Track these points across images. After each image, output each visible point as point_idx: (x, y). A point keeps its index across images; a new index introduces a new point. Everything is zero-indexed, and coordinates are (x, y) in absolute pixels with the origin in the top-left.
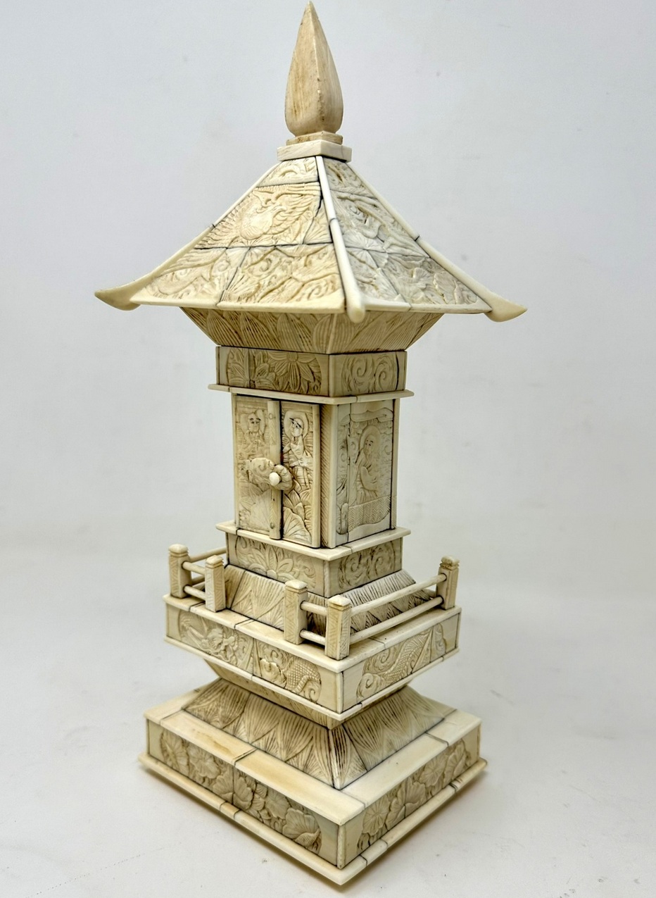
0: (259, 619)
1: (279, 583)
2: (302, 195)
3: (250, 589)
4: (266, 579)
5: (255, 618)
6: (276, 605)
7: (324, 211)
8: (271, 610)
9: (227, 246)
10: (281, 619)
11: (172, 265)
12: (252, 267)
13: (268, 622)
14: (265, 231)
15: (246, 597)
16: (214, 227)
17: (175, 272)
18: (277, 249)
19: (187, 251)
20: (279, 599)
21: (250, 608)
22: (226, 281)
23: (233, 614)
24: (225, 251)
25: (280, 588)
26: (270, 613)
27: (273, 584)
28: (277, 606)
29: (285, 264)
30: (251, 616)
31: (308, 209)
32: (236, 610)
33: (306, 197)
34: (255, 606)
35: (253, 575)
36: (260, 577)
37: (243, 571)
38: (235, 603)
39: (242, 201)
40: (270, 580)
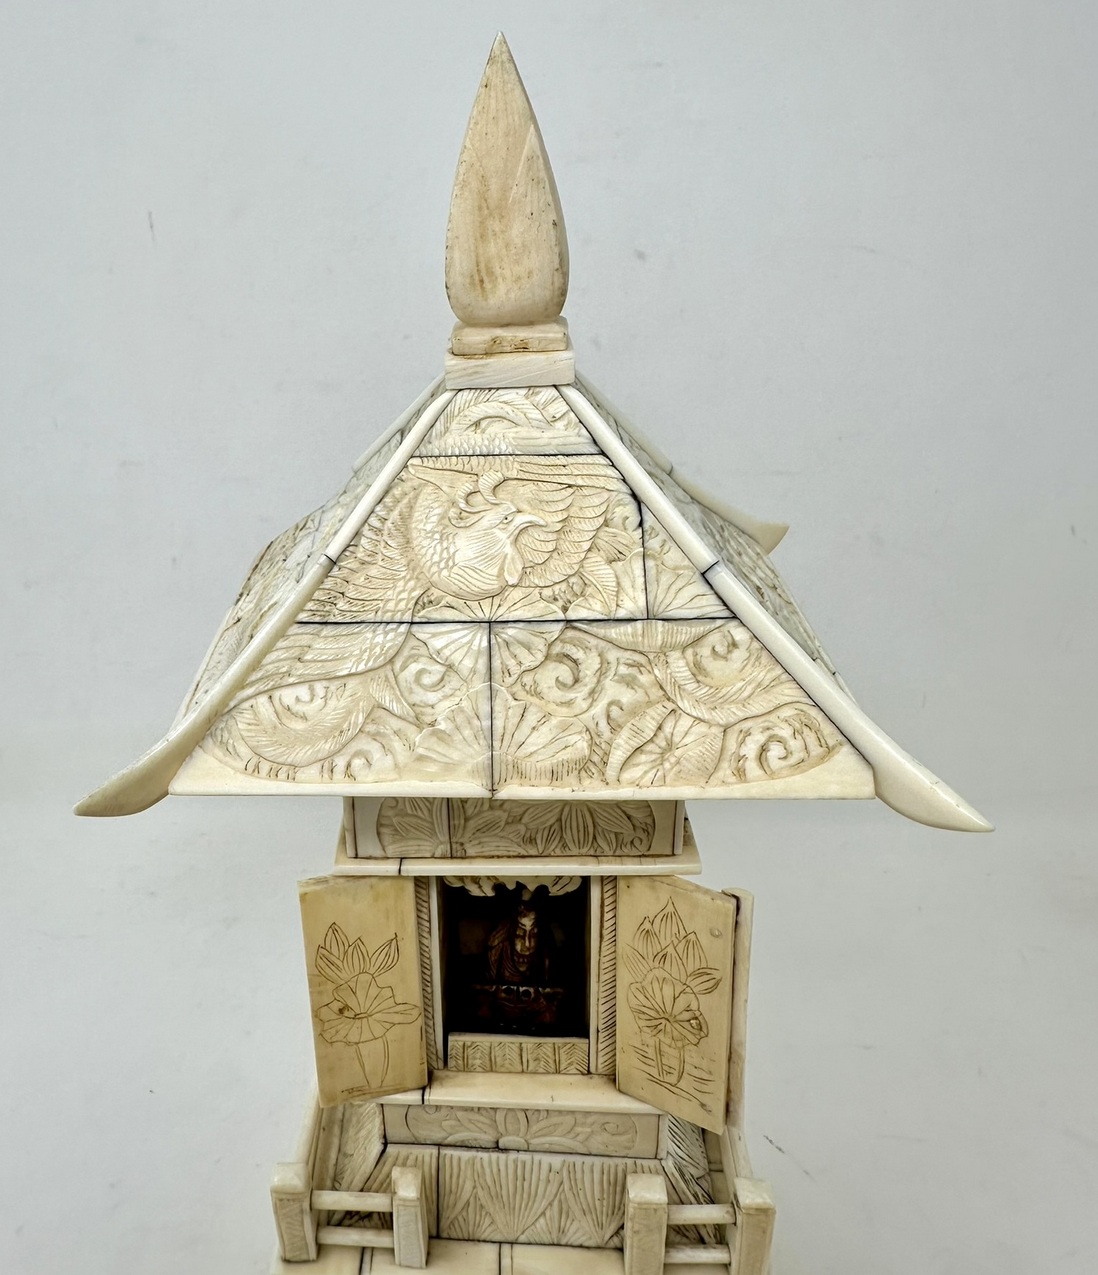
0: (523, 1238)
1: (537, 1157)
2: (570, 486)
3: (469, 1186)
4: (502, 1156)
5: (511, 1238)
6: (551, 1204)
7: (663, 536)
8: (543, 1214)
9: (407, 617)
10: (575, 1225)
11: (253, 677)
12: (528, 679)
13: (546, 1239)
14: (512, 580)
15: (468, 1203)
16: (333, 563)
17: (276, 694)
18: (575, 628)
19: (281, 634)
20: (552, 1189)
21: (487, 1221)
22: (476, 722)
23: (454, 1245)
24: (409, 633)
25: (545, 1167)
26: (542, 1220)
27: (524, 1164)
28: (556, 1203)
29: (623, 670)
30: (498, 1238)
31: (606, 523)
32: (454, 1235)
33: (586, 491)
34: (500, 1218)
35: (466, 1155)
36: (485, 1155)
37: (434, 1150)
38: (444, 1224)
39: (386, 492)
40: (513, 1156)
